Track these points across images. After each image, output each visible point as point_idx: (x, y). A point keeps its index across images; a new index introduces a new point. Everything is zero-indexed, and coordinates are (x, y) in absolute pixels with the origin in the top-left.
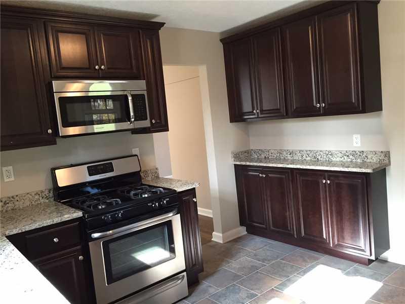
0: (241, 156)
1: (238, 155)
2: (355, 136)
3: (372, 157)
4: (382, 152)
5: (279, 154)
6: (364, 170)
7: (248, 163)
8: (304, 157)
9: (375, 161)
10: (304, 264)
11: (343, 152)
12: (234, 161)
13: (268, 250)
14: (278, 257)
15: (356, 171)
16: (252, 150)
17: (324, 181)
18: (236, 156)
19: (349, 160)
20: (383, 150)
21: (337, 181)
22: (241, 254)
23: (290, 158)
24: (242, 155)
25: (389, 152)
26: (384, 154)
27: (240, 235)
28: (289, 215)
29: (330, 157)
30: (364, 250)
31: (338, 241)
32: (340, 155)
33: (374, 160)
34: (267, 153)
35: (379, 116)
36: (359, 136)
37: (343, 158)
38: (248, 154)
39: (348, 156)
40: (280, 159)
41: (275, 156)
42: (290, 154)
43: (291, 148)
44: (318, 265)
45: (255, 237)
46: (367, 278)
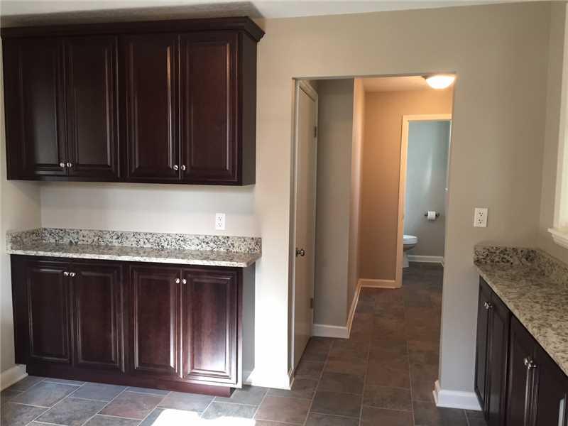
0: (25, 240)
1: (19, 239)
2: (218, 215)
3: (240, 245)
4: (253, 239)
5: (97, 238)
6: (235, 264)
7: (41, 253)
8: (141, 243)
9: (243, 250)
10: (139, 413)
11: (201, 238)
12: (12, 248)
13: (74, 400)
14: (94, 409)
15: (225, 265)
16: (45, 229)
17: (178, 281)
18: (16, 240)
19: (209, 249)
20: (253, 236)
21: (196, 280)
22: (24, 416)
23: (116, 244)
24: (26, 238)
25: (260, 238)
26: (255, 241)
27: (14, 382)
28: (115, 337)
29: (182, 243)
30: (228, 376)
31: (193, 368)
32: (197, 241)
33: (242, 248)
34: (75, 236)
35: (251, 190)
36: (223, 216)
37: (200, 246)
38: (36, 236)
39: (207, 243)
40: (99, 246)
41: (90, 241)
42: (118, 238)
43: (119, 229)
44: (163, 410)
45: (44, 380)
46: (234, 416)
